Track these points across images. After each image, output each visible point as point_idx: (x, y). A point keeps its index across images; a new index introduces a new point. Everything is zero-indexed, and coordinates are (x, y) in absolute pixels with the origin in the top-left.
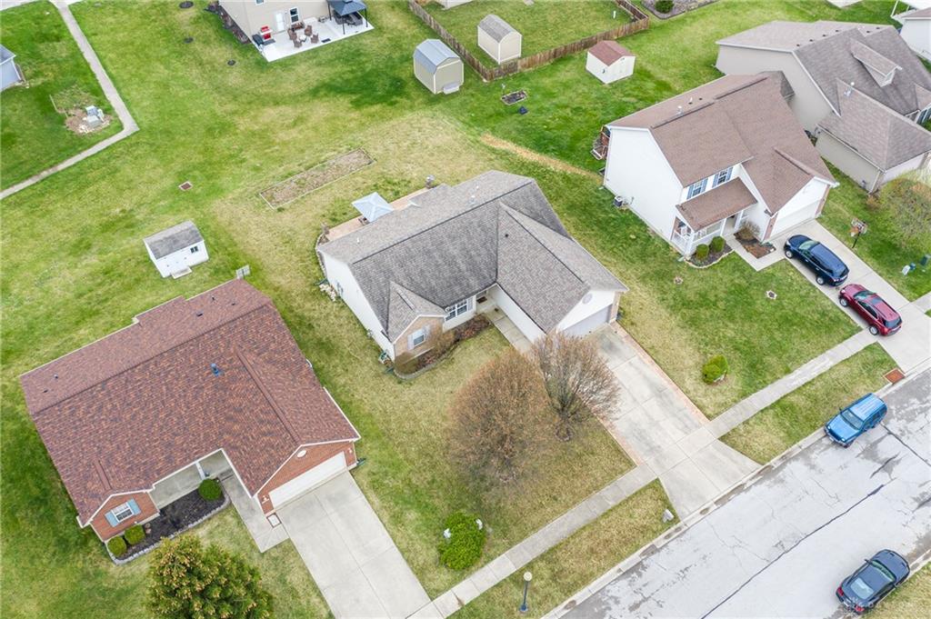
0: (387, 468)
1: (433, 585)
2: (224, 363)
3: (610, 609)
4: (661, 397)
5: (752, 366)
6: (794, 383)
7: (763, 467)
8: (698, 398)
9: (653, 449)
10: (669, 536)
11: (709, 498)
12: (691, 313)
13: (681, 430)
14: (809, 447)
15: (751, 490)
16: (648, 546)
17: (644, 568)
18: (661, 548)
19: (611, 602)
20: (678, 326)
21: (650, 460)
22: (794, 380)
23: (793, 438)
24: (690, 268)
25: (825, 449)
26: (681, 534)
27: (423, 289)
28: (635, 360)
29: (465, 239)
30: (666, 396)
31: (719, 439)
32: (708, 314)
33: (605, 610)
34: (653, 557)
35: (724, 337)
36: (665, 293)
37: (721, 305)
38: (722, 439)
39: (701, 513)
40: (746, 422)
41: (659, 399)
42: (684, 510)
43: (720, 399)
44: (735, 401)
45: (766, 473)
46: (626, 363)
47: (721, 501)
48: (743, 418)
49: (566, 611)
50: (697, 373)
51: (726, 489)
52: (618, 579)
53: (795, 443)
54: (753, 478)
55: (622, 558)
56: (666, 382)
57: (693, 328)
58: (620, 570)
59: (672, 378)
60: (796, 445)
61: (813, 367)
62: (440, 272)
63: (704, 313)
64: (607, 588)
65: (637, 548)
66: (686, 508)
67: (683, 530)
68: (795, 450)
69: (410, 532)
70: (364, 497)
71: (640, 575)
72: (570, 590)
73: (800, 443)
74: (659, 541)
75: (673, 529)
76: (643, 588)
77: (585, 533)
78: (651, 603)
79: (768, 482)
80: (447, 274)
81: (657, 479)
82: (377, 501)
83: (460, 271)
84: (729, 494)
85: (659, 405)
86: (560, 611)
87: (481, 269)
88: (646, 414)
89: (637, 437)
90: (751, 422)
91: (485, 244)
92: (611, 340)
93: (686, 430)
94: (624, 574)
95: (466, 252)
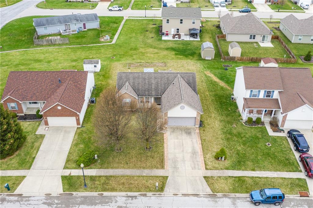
0: (88, 132)
1: (68, 166)
2: (64, 81)
4: (193, 154)
5: (239, 162)
6: (251, 175)
7: (213, 193)
8: (207, 161)
9: (175, 167)
10: (155, 194)
11: (181, 191)
12: (230, 136)
13: (192, 167)
14: (239, 197)
15: (201, 198)
16: (144, 193)
17: (136, 198)
18: (148, 196)
19: (114, 201)
20: (221, 138)
22: (254, 174)
23: (235, 191)
24: (242, 124)
25: (245, 201)
26: (159, 197)
27: (136, 88)
28: (194, 140)
29: (159, 80)
30: (196, 155)
31: (203, 177)
32: (236, 139)
33: (110, 202)
34: (142, 197)
35: (236, 148)
36: (225, 128)
37: (244, 139)
38: (205, 177)
39: (174, 194)
41: (192, 155)
43: (217, 165)
44: (222, 169)
45: (212, 196)
46: (190, 140)
47: (185, 195)
48: (219, 175)
49: (98, 195)
50: (214, 154)
51: (190, 192)
52: (124, 196)
53: (233, 193)
55: (131, 191)
57: (226, 141)
58: (127, 194)
59: (203, 151)
60: (234, 194)
64: (117, 197)
65: (140, 191)
66: (169, 190)
67: (162, 196)
68: (233, 195)
69: (76, 149)
70: (74, 135)
71: (132, 199)
72: (105, 190)
73: (236, 194)
74: (149, 194)
75: (158, 193)
76: (129, 204)
77: (126, 178)
79: (210, 199)
80: (146, 87)
81: (168, 177)
84: (190, 195)
85: (190, 157)
86: (95, 194)
87: (159, 90)
88: (183, 157)
89: (173, 162)
90: (221, 178)
91: (165, 84)
92: (191, 131)
93: (194, 168)
94: (127, 196)
95: (157, 84)
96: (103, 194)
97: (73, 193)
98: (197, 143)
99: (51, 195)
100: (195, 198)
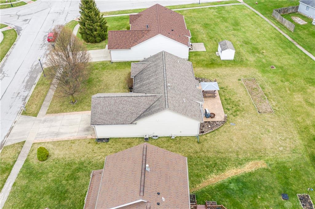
4: (56, 134)
6: (9, 182)
7: (4, 146)
8: (43, 144)
9: (45, 121)
10: (22, 110)
15: (4, 138)
17: (23, 101)
20: (73, 159)
21: (43, 119)
22: (9, 184)
26: (18, 112)
27: (144, 71)
28: (76, 134)
29: (154, 83)
30: (54, 135)
31: (25, 141)
33: (26, 89)
35: (51, 171)
39: (16, 121)
40: (19, 153)
41: (56, 133)
42: (22, 117)
44: (29, 156)
46: (77, 131)
47: (12, 128)
48: (22, 153)
50: (51, 152)
51: (13, 131)
54: (5, 141)
56: (58, 139)
58: (29, 96)
59: (58, 141)
61: (3, 197)
62: (147, 75)
64: (29, 91)
65: (28, 101)
67: (19, 114)
71: (23, 99)
76: (19, 97)
78: (15, 97)
80: (145, 77)
81: (36, 117)
83: (144, 81)
84: (11, 131)
85: (54, 132)
86: (37, 81)
87: (141, 88)
88: (55, 126)
90: (17, 154)
91: (149, 89)
92: (89, 132)
93: (39, 134)
94: (27, 96)
95: (149, 83)
96: (35, 85)
98: (72, 136)
100: (6, 134)
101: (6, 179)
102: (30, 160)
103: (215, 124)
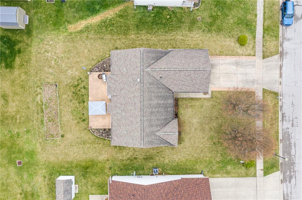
0: (209, 166)
1: (253, 174)
3: (289, 132)
4: (239, 65)
5: (247, 25)
7: (279, 54)
8: (246, 53)
9: (253, 82)
10: (280, 100)
11: (278, 79)
12: (215, 27)
13: (253, 68)
14: (282, 35)
15: (283, 64)
16: (279, 108)
17: (284, 114)
18: (282, 105)
19: (287, 130)
20: (217, 35)
21: (256, 86)
22: (260, 17)
23: (277, 37)
24: (197, 10)
25: (286, 31)
26: (282, 96)
27: (164, 123)
28: (221, 62)
29: (153, 94)
30: (239, 63)
31: (263, 59)
32: (220, 21)
33: (288, 133)
34: (283, 109)
35: (232, 24)
36: (201, 28)
37: (219, 13)
38: (264, 58)
39: (280, 85)
40: (263, 46)
41: (239, 66)
42: (276, 89)
43: (251, 46)
44: (255, 42)
45: (282, 55)
46: (220, 65)
47: (281, 76)
48: (261, 46)
49: (282, 143)
50: (238, 45)
51: (278, 71)
52: (282, 123)
53: (279, 38)
54: (280, 60)
55: (278, 118)
56: (235, 58)
57: (221, 31)
58: (280, 121)
59: (234, 55)
60: (280, 38)
61: (260, 6)
62: (160, 112)
63: (218, 22)
64: (283, 128)
65: (278, 111)
66: (276, 88)
67: (281, 94)
68: (280, 39)
69: (234, 171)
70: (215, 178)
71: (285, 116)
72: (277, 138)
73: (280, 36)
74: (280, 103)
75: (279, 97)
76: (290, 119)
77: (265, 123)
78: (295, 120)
79: (284, 57)
80: (163, 110)
81: (263, 89)
82: (218, 175)
83: (163, 104)
84: (280, 72)
85: (241, 67)
86: (281, 145)
87: (166, 96)
88: (241, 74)
89: (247, 84)
90: (264, 44)
91: (158, 87)
93: (254, 66)
94: (282, 120)
95: (158, 97)
96: (281, 140)
97: (280, 163)
98: (224, 59)
99: (282, 179)
100: (284, 68)
101: (264, 21)
102: (252, 37)
103: (100, 68)
